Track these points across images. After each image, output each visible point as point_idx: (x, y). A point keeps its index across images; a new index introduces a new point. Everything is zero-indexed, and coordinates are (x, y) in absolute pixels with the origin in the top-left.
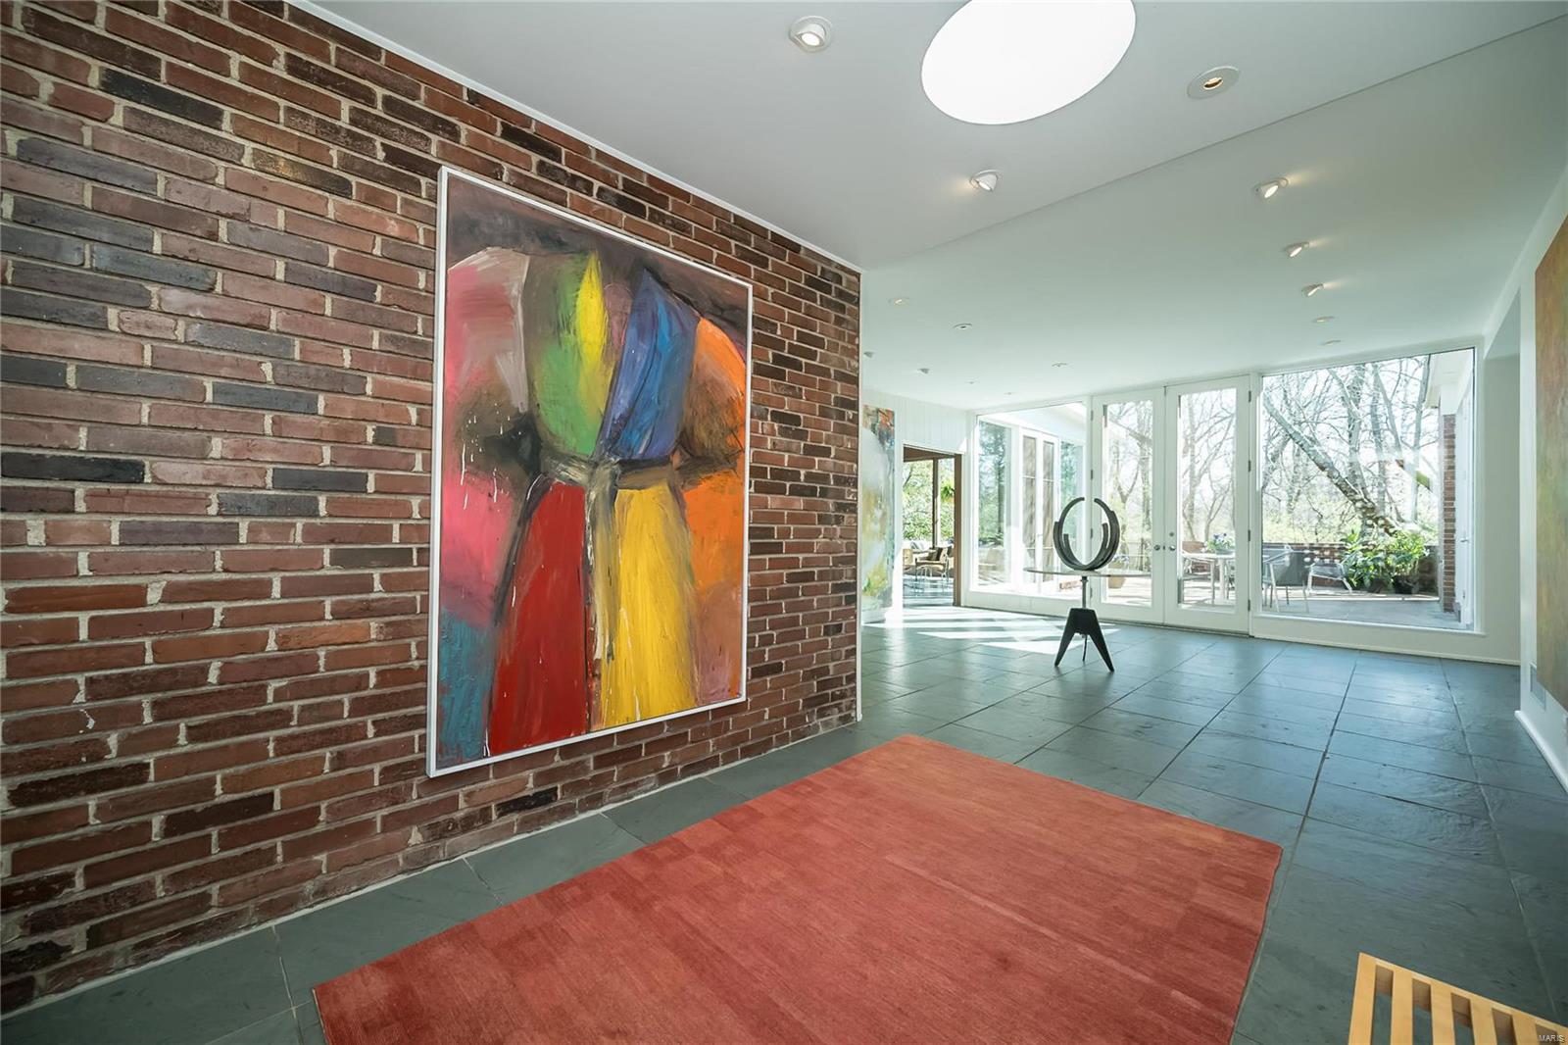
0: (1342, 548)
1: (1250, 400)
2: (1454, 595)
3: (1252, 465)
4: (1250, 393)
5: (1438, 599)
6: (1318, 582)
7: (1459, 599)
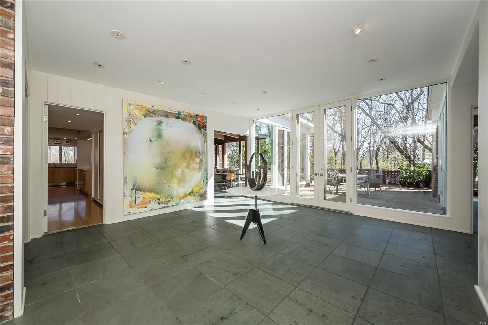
0: (398, 171)
1: (351, 110)
2: (437, 191)
3: (353, 138)
4: (351, 107)
5: (431, 190)
6: (390, 184)
7: (439, 193)
